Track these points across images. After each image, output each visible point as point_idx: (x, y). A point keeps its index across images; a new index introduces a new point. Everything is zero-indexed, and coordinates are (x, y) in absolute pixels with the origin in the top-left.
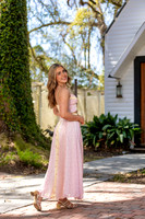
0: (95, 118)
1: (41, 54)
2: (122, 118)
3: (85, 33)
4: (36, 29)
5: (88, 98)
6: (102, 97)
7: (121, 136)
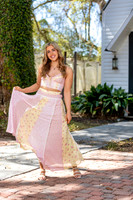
0: (93, 88)
5: (87, 69)
7: (116, 105)
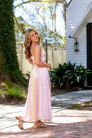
0: (60, 66)
1: (22, 22)
2: (79, 65)
3: (52, 8)
4: (19, 5)
5: (55, 52)
6: (65, 52)
7: (78, 78)
